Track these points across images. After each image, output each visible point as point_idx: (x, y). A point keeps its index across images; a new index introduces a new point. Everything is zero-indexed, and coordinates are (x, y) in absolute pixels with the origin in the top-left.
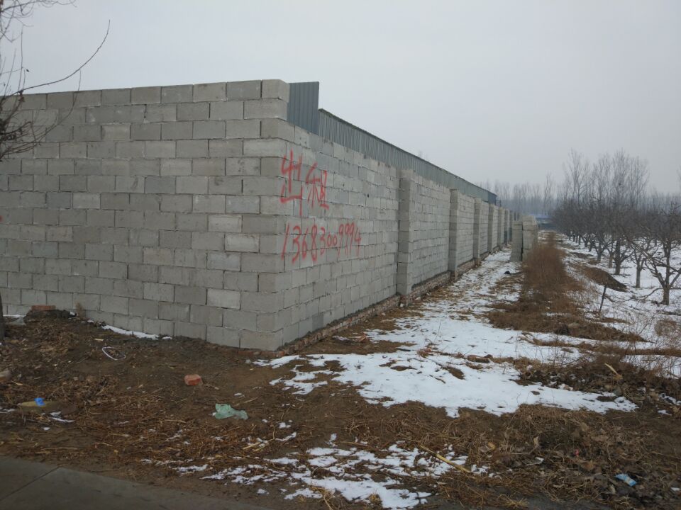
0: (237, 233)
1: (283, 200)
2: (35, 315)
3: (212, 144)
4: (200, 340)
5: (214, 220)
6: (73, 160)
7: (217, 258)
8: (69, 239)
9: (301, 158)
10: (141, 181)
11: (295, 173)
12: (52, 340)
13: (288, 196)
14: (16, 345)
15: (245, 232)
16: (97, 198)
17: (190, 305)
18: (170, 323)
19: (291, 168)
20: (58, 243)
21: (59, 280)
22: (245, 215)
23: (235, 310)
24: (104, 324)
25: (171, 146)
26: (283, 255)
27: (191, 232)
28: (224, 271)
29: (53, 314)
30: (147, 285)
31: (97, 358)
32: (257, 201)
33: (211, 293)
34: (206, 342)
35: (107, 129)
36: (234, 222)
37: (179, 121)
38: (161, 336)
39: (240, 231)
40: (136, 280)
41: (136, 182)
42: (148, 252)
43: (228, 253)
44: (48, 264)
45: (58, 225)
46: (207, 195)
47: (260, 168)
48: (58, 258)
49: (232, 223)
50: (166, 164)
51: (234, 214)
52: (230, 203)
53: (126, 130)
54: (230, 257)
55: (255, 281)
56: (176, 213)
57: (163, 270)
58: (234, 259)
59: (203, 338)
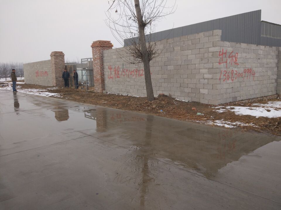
0: (207, 74)
1: (220, 63)
2: (160, 96)
3: (201, 50)
4: (198, 102)
5: (201, 70)
6: (167, 57)
7: (202, 80)
8: (167, 78)
9: (226, 51)
10: (183, 61)
11: (224, 55)
12: (163, 101)
13: (221, 62)
14: (157, 101)
15: (209, 73)
16: (173, 67)
17: (195, 93)
18: (191, 98)
19: (222, 54)
20: (164, 79)
21: (165, 88)
22: (209, 69)
23: (207, 94)
24: (175, 98)
25: (190, 51)
26: (220, 79)
27: (195, 74)
28: (204, 84)
29: (164, 95)
30: (185, 88)
31: (173, 104)
32: (212, 64)
33: (201, 90)
34: (200, 103)
35: (175, 48)
36: (206, 70)
37: (192, 44)
38: (189, 101)
39: (207, 73)
40: (182, 87)
41: (182, 62)
42: (185, 80)
43: (205, 79)
44: (162, 84)
45: (164, 74)
46: (199, 64)
47: (213, 55)
48: (164, 82)
49: (206, 71)
50: (189, 56)
51: (206, 68)
52: (205, 66)
53: (179, 48)
54: (205, 80)
55: (212, 86)
56: (192, 69)
57: (189, 84)
58: (206, 81)
59: (199, 102)
